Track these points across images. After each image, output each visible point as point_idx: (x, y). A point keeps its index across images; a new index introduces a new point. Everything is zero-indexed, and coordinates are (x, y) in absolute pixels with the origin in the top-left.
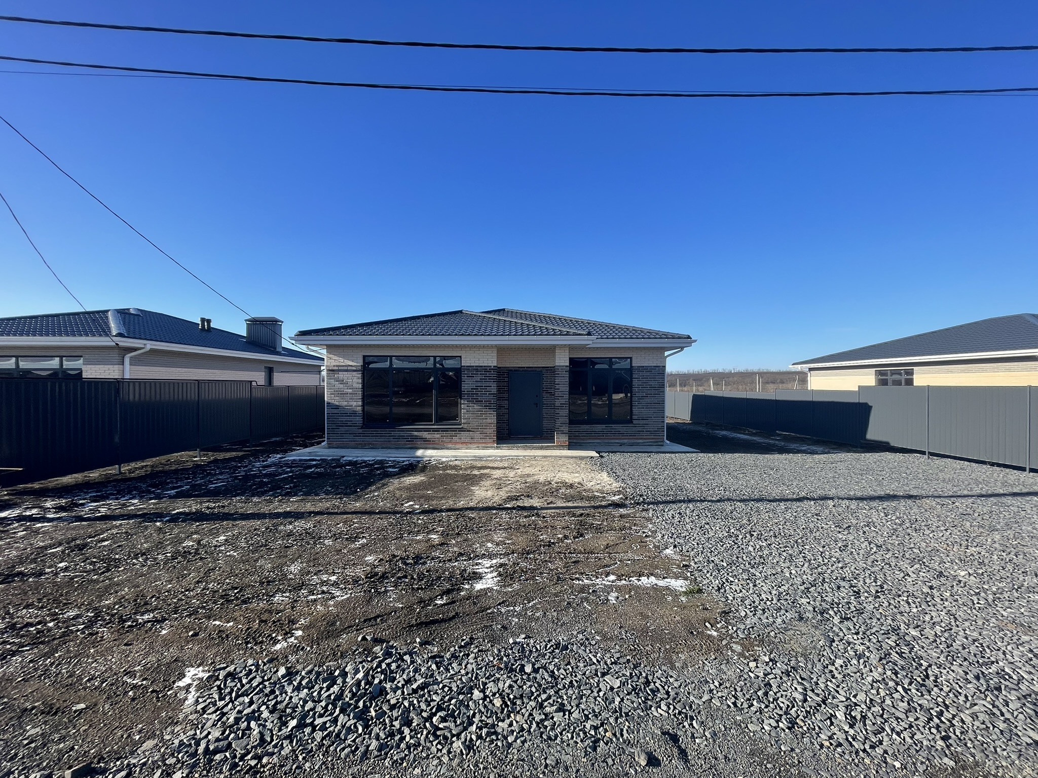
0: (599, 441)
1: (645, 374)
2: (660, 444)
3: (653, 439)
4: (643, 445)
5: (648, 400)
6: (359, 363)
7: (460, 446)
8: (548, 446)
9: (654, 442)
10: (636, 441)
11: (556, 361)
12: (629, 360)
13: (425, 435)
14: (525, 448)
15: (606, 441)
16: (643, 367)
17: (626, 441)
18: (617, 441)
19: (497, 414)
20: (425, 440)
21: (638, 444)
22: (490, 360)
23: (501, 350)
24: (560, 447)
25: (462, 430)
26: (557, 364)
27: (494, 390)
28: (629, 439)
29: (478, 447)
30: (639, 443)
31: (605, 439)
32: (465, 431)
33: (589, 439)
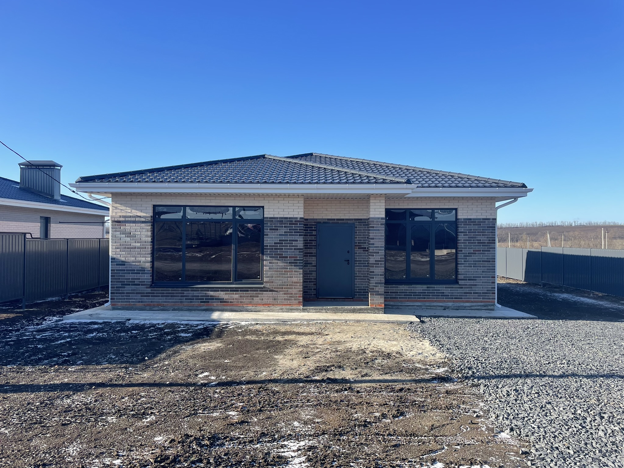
0: (419, 304)
1: (472, 227)
2: (489, 308)
3: (481, 302)
4: (471, 308)
5: (476, 257)
6: (148, 213)
7: (262, 308)
8: (361, 309)
9: (485, 306)
10: (462, 304)
11: (371, 213)
12: (454, 211)
13: (222, 295)
14: (335, 311)
15: (427, 304)
16: (471, 219)
17: (450, 304)
18: (441, 304)
20: (222, 301)
21: (464, 308)
22: (296, 211)
23: (309, 200)
24: (375, 310)
25: (264, 290)
26: (371, 216)
27: (300, 244)
28: (454, 302)
29: (282, 309)
31: (426, 301)
32: (267, 291)
33: (408, 301)
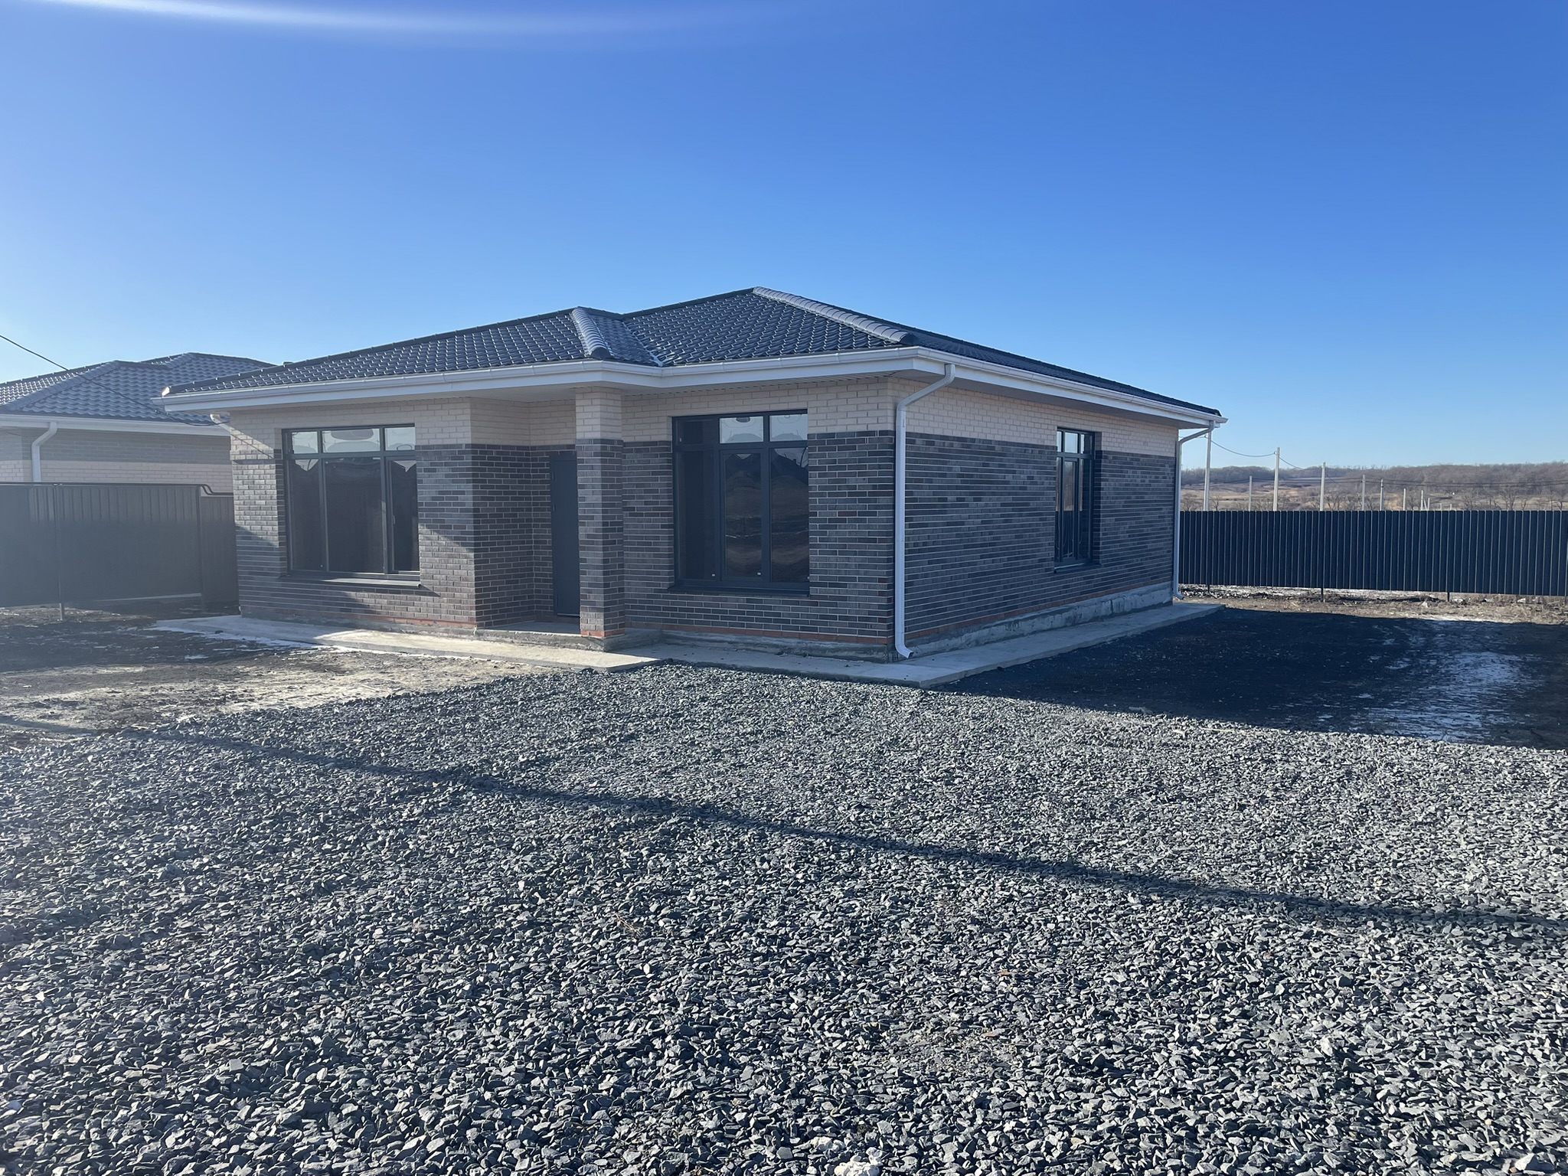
0: (732, 638)
1: (839, 455)
2: (875, 655)
3: (858, 640)
4: (834, 655)
5: (845, 530)
7: (418, 625)
8: (566, 640)
9: (865, 651)
10: (817, 644)
11: (578, 429)
13: (366, 598)
14: (527, 642)
15: (749, 639)
16: (832, 435)
17: (792, 642)
18: (774, 641)
19: (475, 556)
20: (367, 610)
21: (821, 654)
22: (459, 432)
23: (481, 404)
24: (589, 643)
25: (421, 591)
26: (579, 436)
27: (468, 500)
28: (800, 637)
29: (447, 631)
30: (824, 650)
31: (745, 633)
32: (424, 594)
33: (712, 630)
